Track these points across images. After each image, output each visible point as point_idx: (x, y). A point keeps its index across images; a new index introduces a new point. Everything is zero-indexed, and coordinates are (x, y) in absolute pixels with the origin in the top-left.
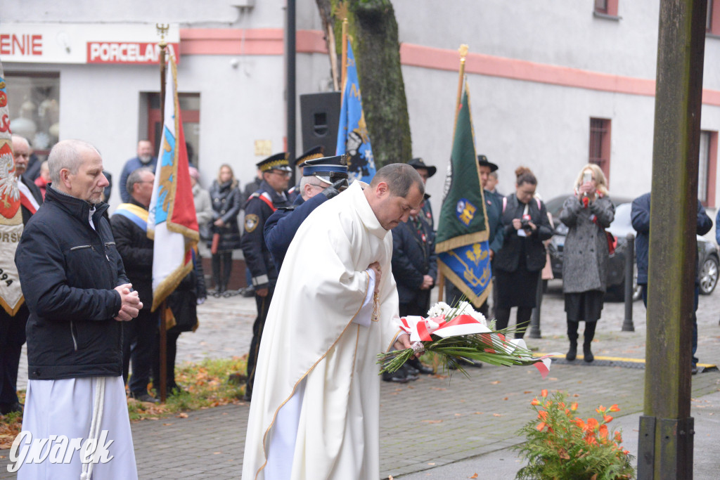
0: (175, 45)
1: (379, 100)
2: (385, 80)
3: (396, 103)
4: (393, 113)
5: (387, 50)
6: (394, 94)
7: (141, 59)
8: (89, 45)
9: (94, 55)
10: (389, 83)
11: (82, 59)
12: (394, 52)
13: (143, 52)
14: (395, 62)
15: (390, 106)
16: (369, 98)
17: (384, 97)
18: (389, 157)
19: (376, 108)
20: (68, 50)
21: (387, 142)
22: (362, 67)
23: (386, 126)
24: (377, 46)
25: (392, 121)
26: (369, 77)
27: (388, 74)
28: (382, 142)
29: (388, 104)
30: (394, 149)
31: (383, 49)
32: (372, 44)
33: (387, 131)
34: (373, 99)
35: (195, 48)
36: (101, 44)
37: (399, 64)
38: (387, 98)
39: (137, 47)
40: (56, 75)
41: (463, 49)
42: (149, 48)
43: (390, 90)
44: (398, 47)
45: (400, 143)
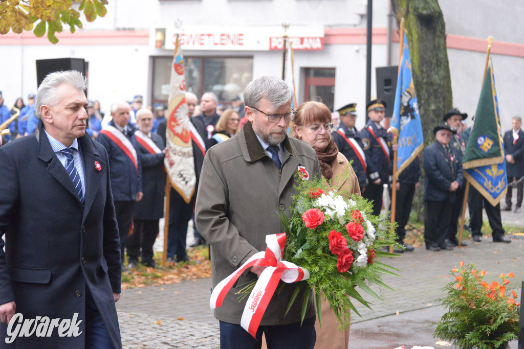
0: (321, 39)
1: (431, 71)
2: (435, 59)
3: (442, 73)
4: (440, 80)
5: (437, 40)
6: (441, 67)
7: (301, 47)
8: (271, 39)
9: (273, 45)
10: (437, 60)
11: (267, 48)
12: (442, 41)
13: (302, 42)
14: (442, 47)
15: (438, 75)
16: (425, 70)
17: (434, 69)
18: (437, 107)
19: (429, 76)
20: (258, 42)
21: (436, 97)
22: (420, 50)
23: (435, 87)
24: (430, 37)
25: (439, 85)
26: (425, 56)
27: (437, 55)
28: (433, 98)
29: (437, 73)
30: (440, 102)
31: (434, 39)
32: (427, 36)
33: (435, 91)
34: (427, 70)
35: (333, 40)
36: (277, 38)
37: (445, 48)
38: (436, 69)
39: (299, 40)
40: (251, 57)
41: (490, 39)
42: (306, 40)
43: (438, 64)
44: (445, 37)
45: (444, 99)
